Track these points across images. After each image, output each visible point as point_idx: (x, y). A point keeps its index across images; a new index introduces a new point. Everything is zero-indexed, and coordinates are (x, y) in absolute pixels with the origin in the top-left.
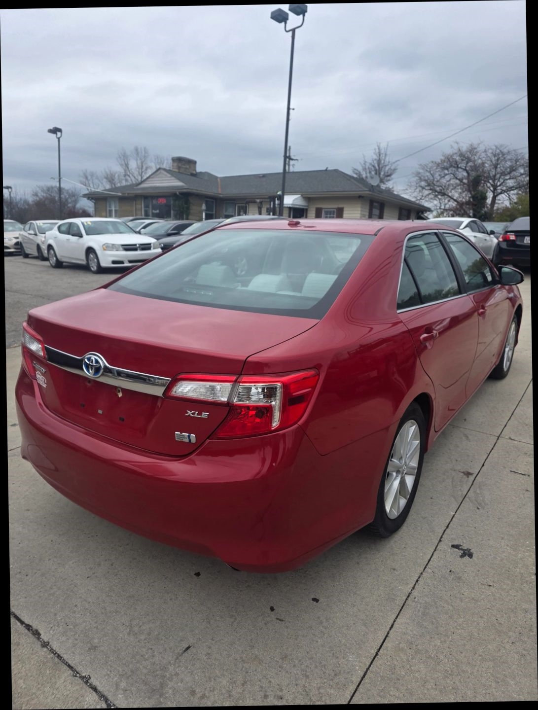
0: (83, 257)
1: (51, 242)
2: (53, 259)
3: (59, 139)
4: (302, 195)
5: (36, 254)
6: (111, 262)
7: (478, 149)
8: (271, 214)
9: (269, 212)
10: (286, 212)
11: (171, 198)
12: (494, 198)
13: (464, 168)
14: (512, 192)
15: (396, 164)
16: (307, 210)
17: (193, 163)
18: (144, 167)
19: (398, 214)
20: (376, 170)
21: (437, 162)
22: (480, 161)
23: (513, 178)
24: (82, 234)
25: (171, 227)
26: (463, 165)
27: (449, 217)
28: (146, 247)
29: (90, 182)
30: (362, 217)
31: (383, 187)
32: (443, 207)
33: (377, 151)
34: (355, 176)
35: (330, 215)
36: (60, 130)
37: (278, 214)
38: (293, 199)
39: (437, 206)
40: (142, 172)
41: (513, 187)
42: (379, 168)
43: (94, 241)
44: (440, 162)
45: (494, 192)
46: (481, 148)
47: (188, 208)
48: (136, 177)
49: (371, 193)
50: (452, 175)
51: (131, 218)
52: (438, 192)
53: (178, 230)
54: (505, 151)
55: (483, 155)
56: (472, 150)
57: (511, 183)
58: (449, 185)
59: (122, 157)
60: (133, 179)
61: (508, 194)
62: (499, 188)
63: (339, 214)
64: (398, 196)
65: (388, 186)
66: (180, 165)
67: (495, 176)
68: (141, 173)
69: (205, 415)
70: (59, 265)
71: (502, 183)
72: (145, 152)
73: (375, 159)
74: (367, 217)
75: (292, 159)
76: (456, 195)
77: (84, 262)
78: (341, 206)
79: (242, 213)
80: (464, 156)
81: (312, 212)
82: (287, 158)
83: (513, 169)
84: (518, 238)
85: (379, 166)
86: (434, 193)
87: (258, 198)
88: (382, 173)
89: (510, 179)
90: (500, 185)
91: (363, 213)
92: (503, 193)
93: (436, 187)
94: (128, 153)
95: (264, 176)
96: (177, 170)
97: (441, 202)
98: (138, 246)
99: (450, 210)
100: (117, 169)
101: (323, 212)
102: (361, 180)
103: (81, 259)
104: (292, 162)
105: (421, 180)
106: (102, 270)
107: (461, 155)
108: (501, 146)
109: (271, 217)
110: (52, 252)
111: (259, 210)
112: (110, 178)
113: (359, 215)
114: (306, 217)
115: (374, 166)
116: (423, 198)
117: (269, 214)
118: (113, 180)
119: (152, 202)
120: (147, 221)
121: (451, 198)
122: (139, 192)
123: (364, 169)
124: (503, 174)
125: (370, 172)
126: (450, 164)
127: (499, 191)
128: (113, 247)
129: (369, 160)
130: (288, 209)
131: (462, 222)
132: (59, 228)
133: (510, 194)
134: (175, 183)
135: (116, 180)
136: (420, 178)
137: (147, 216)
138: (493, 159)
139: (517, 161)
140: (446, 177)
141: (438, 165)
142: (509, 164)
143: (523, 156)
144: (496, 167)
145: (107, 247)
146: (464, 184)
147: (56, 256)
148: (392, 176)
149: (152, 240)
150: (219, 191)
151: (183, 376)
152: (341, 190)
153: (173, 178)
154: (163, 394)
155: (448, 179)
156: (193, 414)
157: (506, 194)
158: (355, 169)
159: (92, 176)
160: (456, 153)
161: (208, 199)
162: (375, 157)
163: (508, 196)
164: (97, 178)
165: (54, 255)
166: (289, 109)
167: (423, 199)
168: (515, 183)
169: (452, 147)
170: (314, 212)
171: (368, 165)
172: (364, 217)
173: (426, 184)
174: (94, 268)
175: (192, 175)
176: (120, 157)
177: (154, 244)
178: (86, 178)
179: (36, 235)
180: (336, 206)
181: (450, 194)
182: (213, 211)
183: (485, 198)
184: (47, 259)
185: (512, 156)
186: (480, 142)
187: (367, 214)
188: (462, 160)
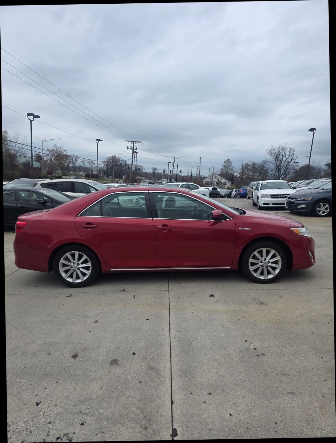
0: (257, 201)
3: (314, 134)
6: (263, 204)
24: (259, 189)
28: (285, 196)
43: (261, 193)
145: (264, 196)
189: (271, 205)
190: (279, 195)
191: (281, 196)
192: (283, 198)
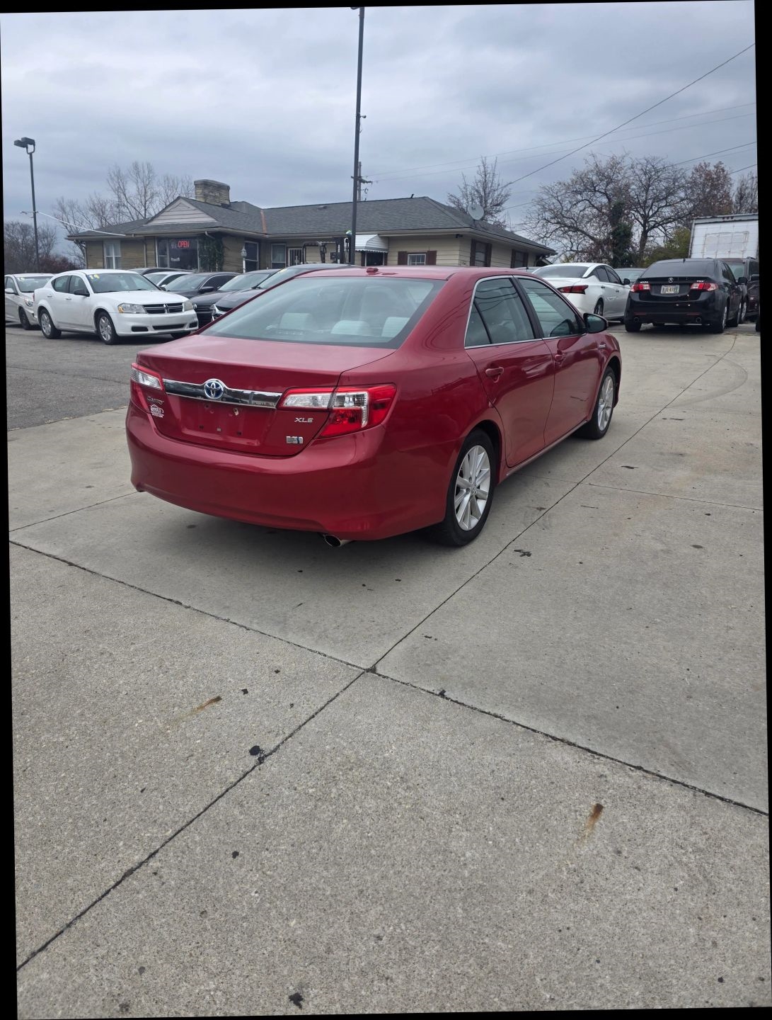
0: (92, 323)
1: (43, 303)
2: (48, 326)
3: (31, 154)
4: (379, 234)
5: (18, 321)
6: (130, 329)
7: (623, 164)
8: (339, 261)
9: (334, 258)
10: (358, 258)
11: (197, 240)
12: (645, 234)
13: (603, 191)
14: (669, 225)
15: (507, 188)
16: (386, 254)
17: (224, 188)
18: (149, 194)
19: (510, 259)
20: (481, 197)
21: (566, 184)
22: (624, 182)
23: (670, 205)
24: (88, 292)
25: (205, 280)
26: (602, 187)
27: (581, 261)
28: (175, 308)
29: (69, 217)
30: (462, 263)
31: (491, 221)
32: (575, 248)
33: (482, 169)
34: (453, 205)
35: (417, 260)
36: (32, 142)
37: (347, 262)
38: (368, 240)
39: (567, 247)
40: (146, 202)
41: (670, 218)
42: (485, 194)
43: (107, 301)
44: (571, 183)
45: (644, 226)
46: (627, 162)
47: (222, 256)
48: (138, 209)
49: (472, 230)
50: (587, 202)
51: (145, 269)
52: (569, 227)
53: (214, 285)
54: (659, 166)
55: (629, 172)
56: (614, 165)
57: (667, 212)
58: (583, 217)
59: (116, 179)
60: (133, 211)
61: (664, 228)
62: (651, 219)
63: (431, 259)
64: (512, 233)
65: (497, 220)
66: (206, 192)
67: (645, 202)
68: (143, 203)
69: (310, 420)
70: (56, 334)
71: (655, 213)
72: (150, 171)
73: (480, 181)
74: (468, 263)
75: (364, 182)
76: (591, 231)
77: (93, 330)
78: (432, 249)
79: (297, 261)
80: (603, 175)
81: (394, 257)
82: (358, 180)
83: (670, 192)
84: (653, 287)
85: (485, 191)
86: (563, 229)
87: (320, 240)
88: (489, 201)
89: (666, 206)
90: (653, 216)
91: (463, 258)
92: (657, 227)
93: (565, 219)
94: (123, 172)
95: (326, 207)
96: (202, 200)
97: (572, 240)
98: (165, 306)
99: (583, 252)
100: (110, 197)
101: (408, 258)
102: (460, 212)
103: (88, 324)
104: (363, 186)
105: (544, 209)
106: (118, 340)
107: (600, 173)
108: (654, 159)
109: (339, 265)
110: (45, 317)
111: (322, 257)
112: (99, 211)
113: (457, 262)
114: (386, 264)
115: (477, 191)
116: (548, 235)
117: (336, 262)
118: (103, 213)
119: (170, 246)
120: (170, 274)
121: (586, 234)
122: (152, 231)
123: (465, 196)
124: (656, 199)
125: (473, 200)
126: (584, 186)
127: (652, 224)
128: (132, 308)
129: (471, 182)
130: (360, 254)
131: (587, 268)
132: (54, 283)
133: (666, 228)
134: (200, 218)
135: (108, 213)
136: (544, 207)
137: (163, 266)
138: (643, 178)
139: (675, 180)
140: (579, 205)
141: (568, 188)
142: (664, 184)
143: (683, 173)
144: (647, 190)
145: (124, 308)
146: (603, 214)
147: (51, 322)
148: (503, 205)
149: (183, 299)
150: (263, 230)
151: (291, 391)
152: (433, 227)
153: (199, 212)
154: (276, 407)
155: (582, 208)
156: (301, 420)
157: (660, 227)
158: (451, 196)
159: (72, 206)
160: (592, 171)
161: (247, 242)
162: (479, 178)
163: (663, 230)
164: (79, 210)
165: (48, 321)
166: (358, 116)
167: (549, 237)
168: (672, 212)
169: (587, 162)
170: (397, 258)
171: (469, 189)
172: (465, 264)
173: (552, 216)
174: (108, 337)
175: (224, 206)
176: (112, 179)
177: (185, 303)
178: (63, 210)
179: (16, 294)
180: (426, 250)
181: (585, 229)
182: (256, 259)
183: (629, 235)
184: (38, 327)
185: (669, 173)
186: (624, 154)
187: (468, 259)
188: (601, 180)
189: (151, 332)
190: (162, 305)
191: (167, 308)
192: (172, 311)
